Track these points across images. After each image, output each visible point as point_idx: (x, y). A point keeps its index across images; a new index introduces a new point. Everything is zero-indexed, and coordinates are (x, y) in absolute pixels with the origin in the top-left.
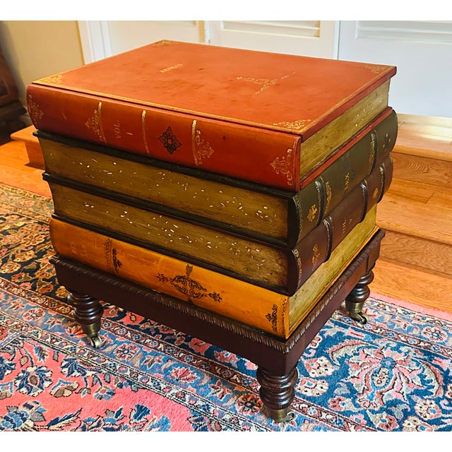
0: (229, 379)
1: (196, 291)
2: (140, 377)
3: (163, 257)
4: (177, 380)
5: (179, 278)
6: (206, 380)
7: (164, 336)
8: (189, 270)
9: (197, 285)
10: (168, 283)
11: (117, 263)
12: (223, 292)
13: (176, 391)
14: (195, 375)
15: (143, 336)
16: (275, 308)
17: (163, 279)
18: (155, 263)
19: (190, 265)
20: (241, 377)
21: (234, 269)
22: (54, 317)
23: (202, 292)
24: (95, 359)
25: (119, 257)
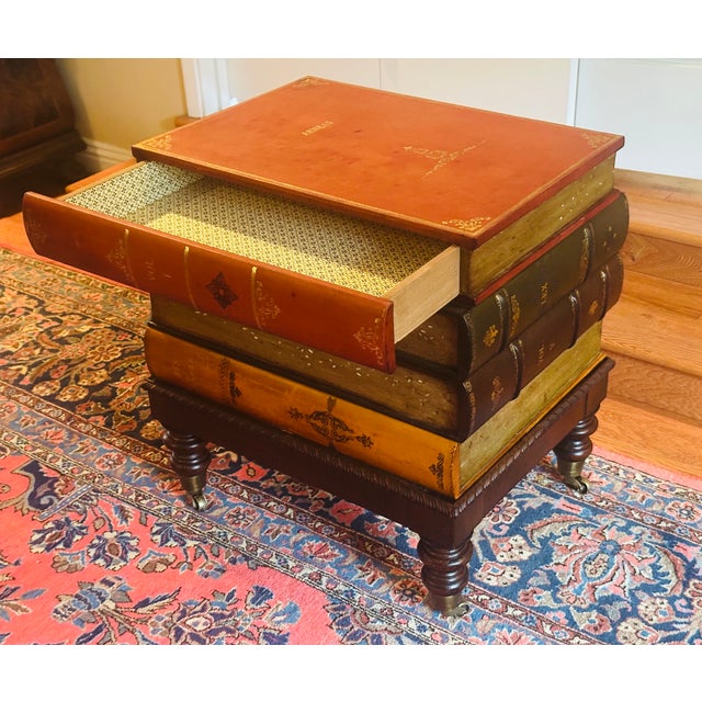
0: (383, 559)
1: (340, 431)
2: (260, 551)
3: (297, 386)
4: (312, 557)
5: (318, 415)
6: (351, 559)
7: (294, 498)
8: (331, 404)
9: (342, 425)
10: (303, 421)
11: (235, 392)
12: (375, 435)
13: (309, 572)
14: (336, 552)
15: (265, 496)
16: (441, 458)
17: (296, 415)
18: (286, 393)
19: (333, 398)
20: (400, 558)
21: (390, 404)
22: (139, 465)
23: (348, 434)
24: (198, 524)
25: (239, 384)
